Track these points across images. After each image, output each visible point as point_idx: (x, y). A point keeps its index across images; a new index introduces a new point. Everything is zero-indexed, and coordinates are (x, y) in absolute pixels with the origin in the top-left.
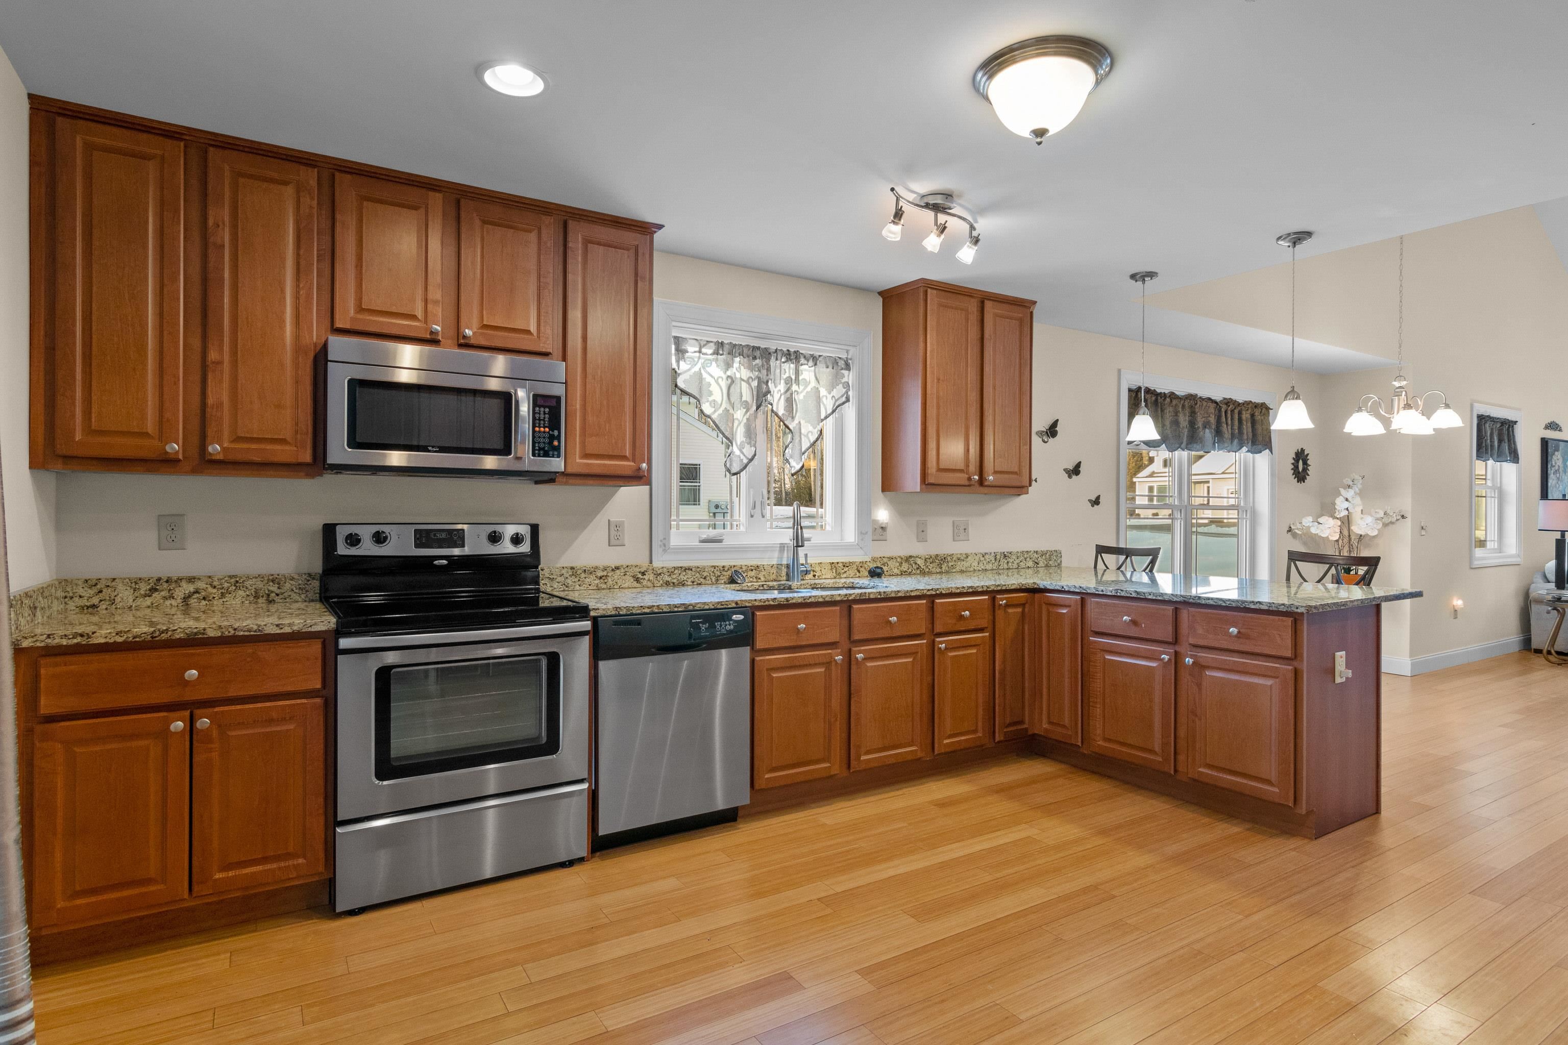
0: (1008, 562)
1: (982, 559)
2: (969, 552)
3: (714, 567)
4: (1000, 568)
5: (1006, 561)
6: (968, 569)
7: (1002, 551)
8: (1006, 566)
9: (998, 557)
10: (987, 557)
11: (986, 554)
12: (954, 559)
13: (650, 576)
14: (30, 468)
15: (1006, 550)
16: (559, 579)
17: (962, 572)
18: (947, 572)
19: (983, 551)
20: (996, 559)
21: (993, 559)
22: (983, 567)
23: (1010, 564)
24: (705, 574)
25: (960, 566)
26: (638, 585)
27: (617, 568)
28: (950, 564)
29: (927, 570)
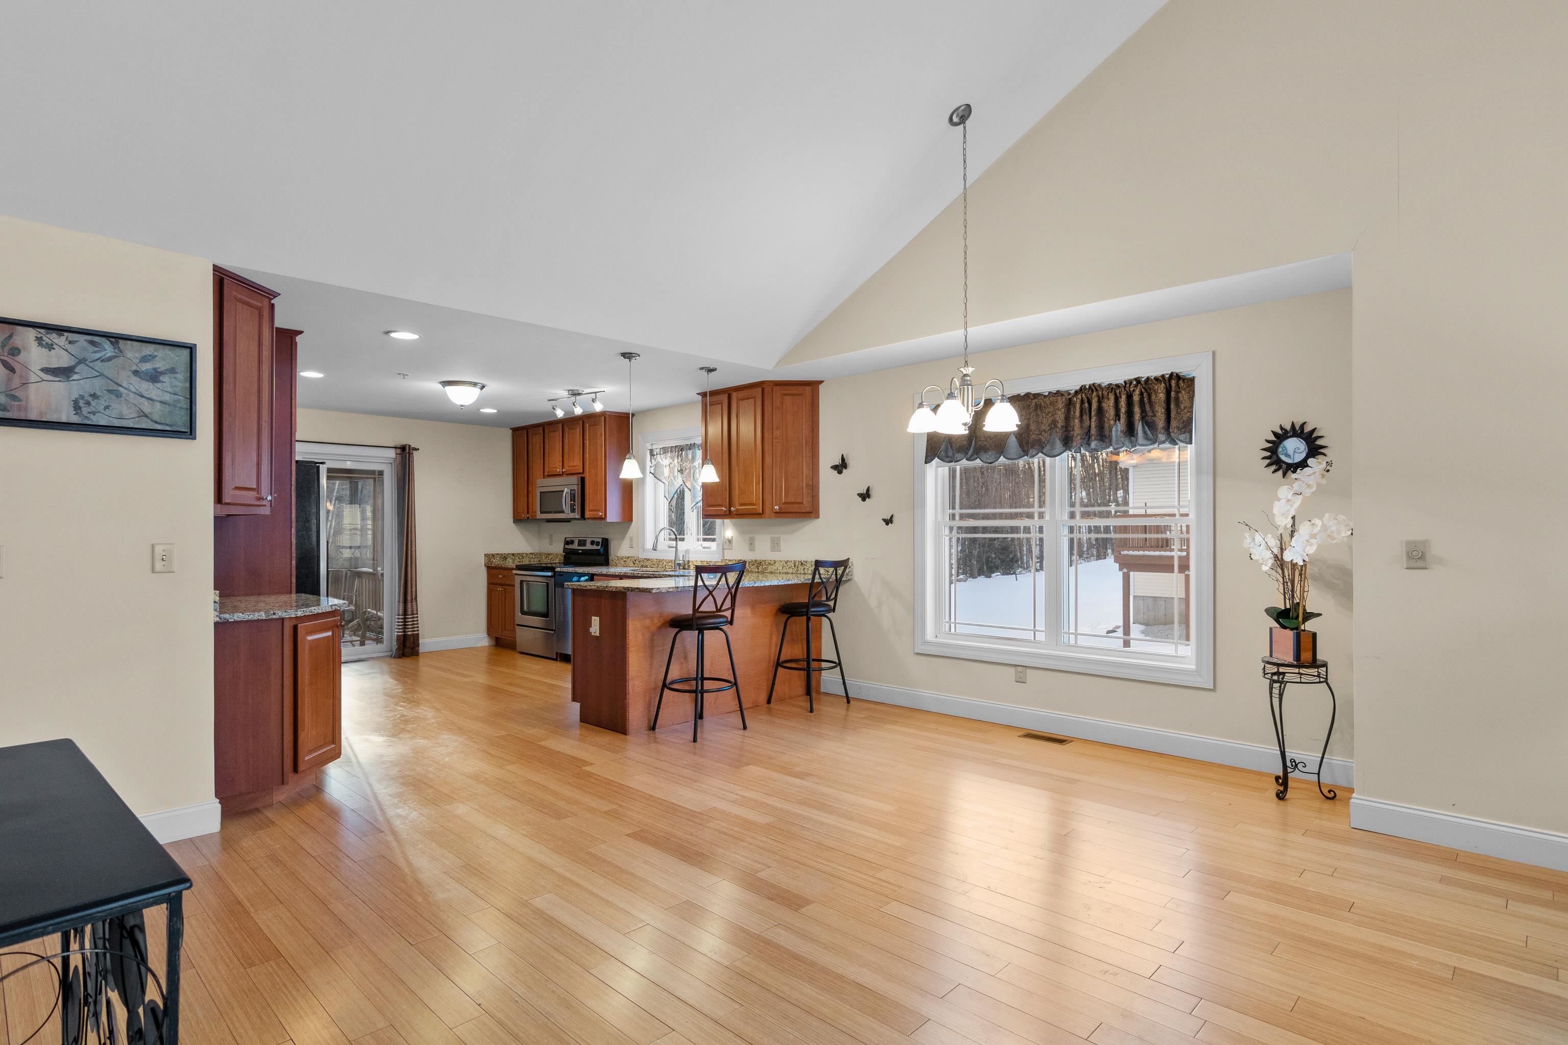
0: (804, 569)
1: (785, 565)
2: (776, 559)
3: (657, 559)
4: (798, 572)
5: (802, 568)
6: (776, 571)
7: (800, 560)
8: (802, 572)
9: (797, 564)
10: (788, 563)
11: (788, 561)
12: (766, 563)
13: (637, 562)
14: (514, 522)
15: (803, 559)
16: (615, 561)
17: (771, 573)
18: (762, 573)
19: (786, 560)
20: (795, 566)
21: (793, 565)
22: (786, 571)
23: (806, 570)
24: (654, 563)
25: (770, 569)
26: (634, 566)
27: (629, 557)
28: (764, 567)
29: (750, 569)
